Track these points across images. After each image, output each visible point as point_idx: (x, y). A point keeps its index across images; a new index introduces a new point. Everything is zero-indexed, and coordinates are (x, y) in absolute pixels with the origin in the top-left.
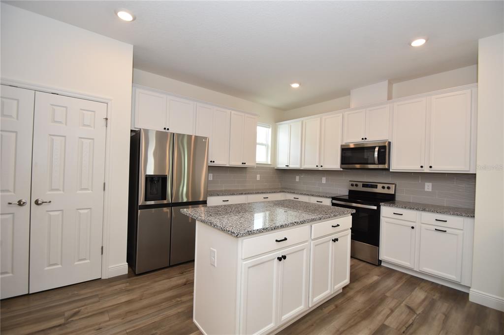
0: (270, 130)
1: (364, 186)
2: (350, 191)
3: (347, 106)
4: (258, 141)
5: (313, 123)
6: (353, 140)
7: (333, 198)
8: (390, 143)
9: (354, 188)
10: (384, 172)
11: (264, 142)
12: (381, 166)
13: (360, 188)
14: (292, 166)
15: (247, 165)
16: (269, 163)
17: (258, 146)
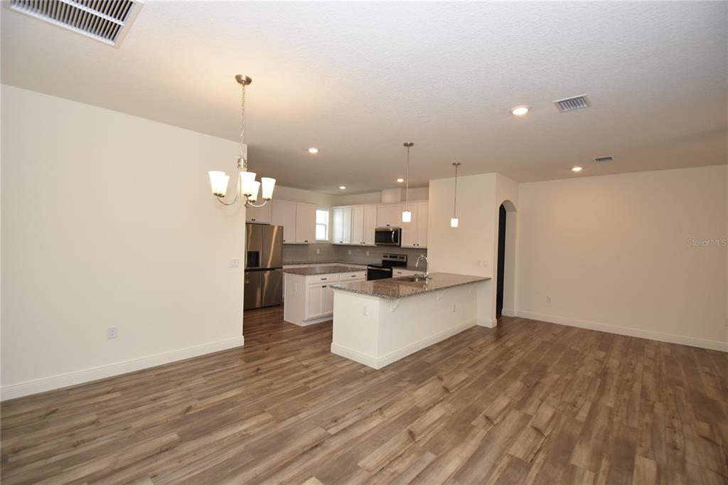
0: (328, 213)
1: (391, 257)
2: (383, 261)
3: (380, 201)
4: (317, 222)
5: (359, 210)
6: (382, 225)
7: (369, 266)
8: (401, 229)
9: (385, 259)
10: (398, 248)
11: (323, 223)
12: (396, 244)
13: (388, 259)
14: (344, 243)
15: (309, 242)
16: (327, 239)
17: (317, 226)
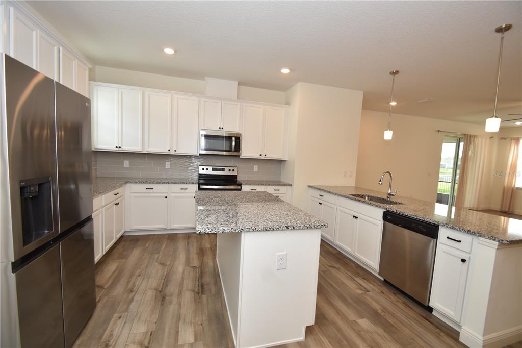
9: (204, 172)
10: (235, 158)
12: (235, 154)
13: (210, 172)
14: (126, 148)
